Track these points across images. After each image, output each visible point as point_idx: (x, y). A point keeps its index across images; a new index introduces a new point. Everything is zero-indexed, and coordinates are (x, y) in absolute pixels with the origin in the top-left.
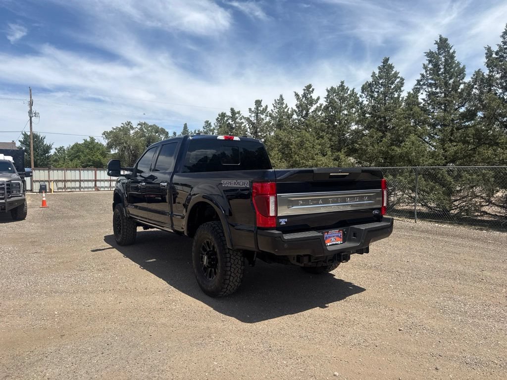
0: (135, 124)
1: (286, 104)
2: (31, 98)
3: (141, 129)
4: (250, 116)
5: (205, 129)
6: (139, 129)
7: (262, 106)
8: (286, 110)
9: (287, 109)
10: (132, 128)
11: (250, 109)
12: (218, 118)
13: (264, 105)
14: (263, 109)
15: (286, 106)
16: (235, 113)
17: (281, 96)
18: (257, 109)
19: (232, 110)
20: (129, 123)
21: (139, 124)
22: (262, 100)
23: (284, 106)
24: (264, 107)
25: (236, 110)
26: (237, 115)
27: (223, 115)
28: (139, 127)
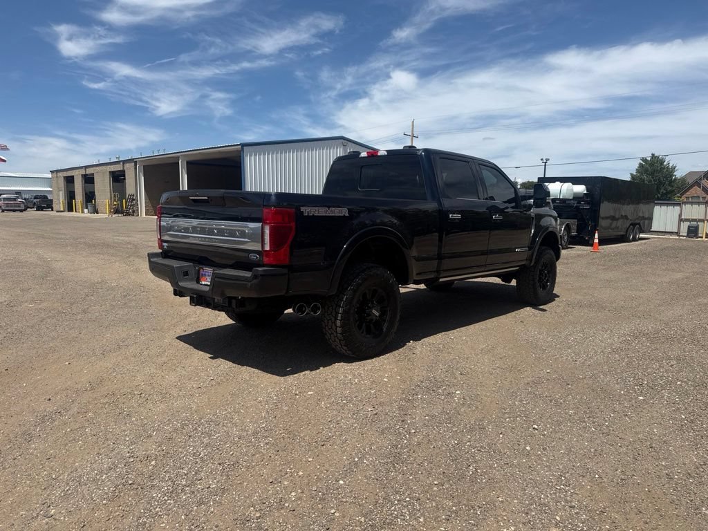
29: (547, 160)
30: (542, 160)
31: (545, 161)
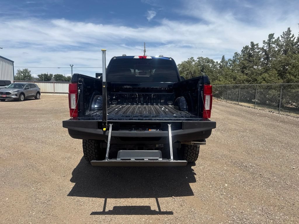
0: (195, 59)
1: (293, 34)
2: (145, 48)
3: (199, 61)
4: (263, 46)
5: (234, 58)
6: (198, 61)
7: (274, 38)
8: (292, 39)
9: (294, 38)
10: (194, 60)
11: (264, 41)
12: (243, 50)
13: (276, 37)
14: (275, 40)
15: (293, 36)
16: (254, 45)
17: (289, 29)
18: (269, 40)
19: (252, 43)
20: (192, 58)
21: (198, 58)
22: (274, 34)
23: (291, 36)
24: (276, 38)
25: (255, 43)
26: (255, 46)
27: (246, 48)
28: (198, 59)
29: (73, 65)
30: (70, 65)
31: (72, 66)
